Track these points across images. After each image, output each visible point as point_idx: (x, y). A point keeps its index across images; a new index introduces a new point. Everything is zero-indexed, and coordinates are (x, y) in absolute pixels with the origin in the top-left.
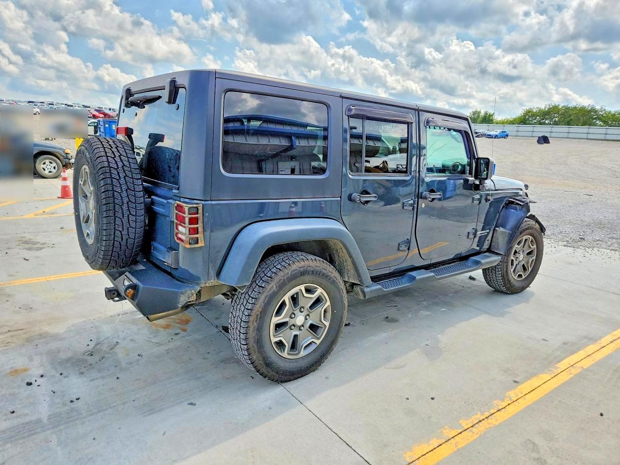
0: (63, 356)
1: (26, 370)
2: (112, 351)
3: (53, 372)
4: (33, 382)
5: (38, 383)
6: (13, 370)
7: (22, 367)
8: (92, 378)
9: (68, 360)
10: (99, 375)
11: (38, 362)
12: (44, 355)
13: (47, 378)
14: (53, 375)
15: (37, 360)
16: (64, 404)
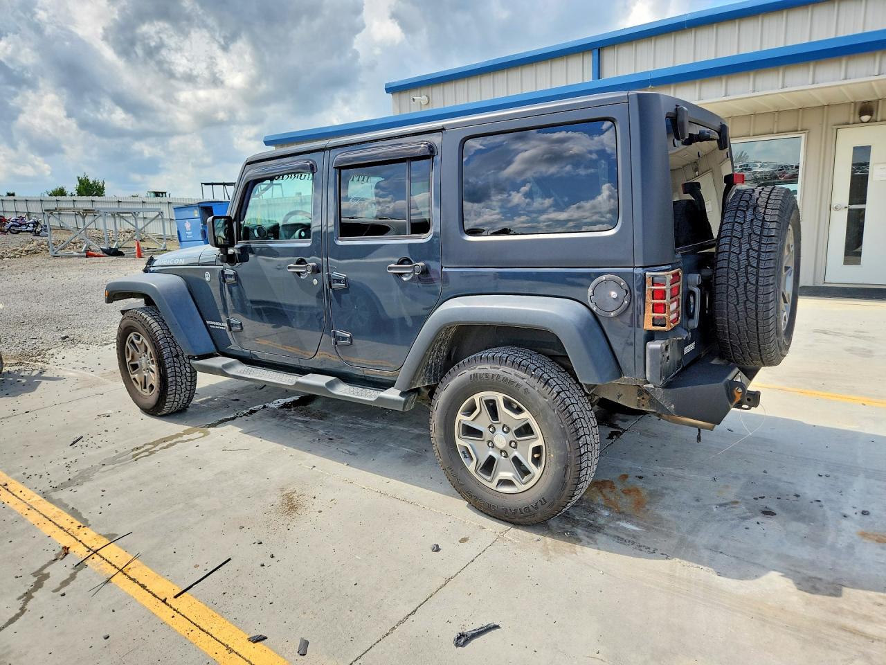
0: (803, 528)
1: (864, 535)
2: (737, 500)
3: (829, 513)
4: (859, 514)
5: (855, 510)
6: (881, 544)
7: (869, 541)
8: (790, 485)
9: (801, 519)
10: (781, 484)
11: (842, 538)
12: (829, 543)
13: (842, 511)
14: (831, 510)
15: (842, 542)
16: (836, 478)
